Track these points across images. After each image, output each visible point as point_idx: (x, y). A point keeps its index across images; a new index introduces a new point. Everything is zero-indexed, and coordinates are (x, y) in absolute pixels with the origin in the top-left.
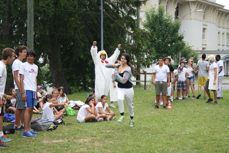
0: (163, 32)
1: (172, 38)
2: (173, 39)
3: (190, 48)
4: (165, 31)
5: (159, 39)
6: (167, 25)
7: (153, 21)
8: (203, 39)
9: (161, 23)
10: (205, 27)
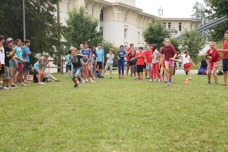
0: (84, 29)
1: (91, 34)
2: (92, 35)
3: (112, 44)
4: (85, 28)
5: (80, 35)
6: (87, 23)
7: (75, 19)
8: (125, 38)
10: (126, 28)
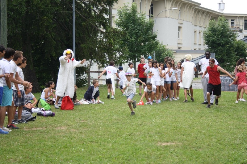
0: (136, 31)
1: (145, 36)
2: (146, 38)
3: (165, 47)
4: (138, 29)
5: (132, 38)
6: (140, 24)
7: (126, 20)
8: (178, 38)
9: (134, 21)
10: (180, 26)
